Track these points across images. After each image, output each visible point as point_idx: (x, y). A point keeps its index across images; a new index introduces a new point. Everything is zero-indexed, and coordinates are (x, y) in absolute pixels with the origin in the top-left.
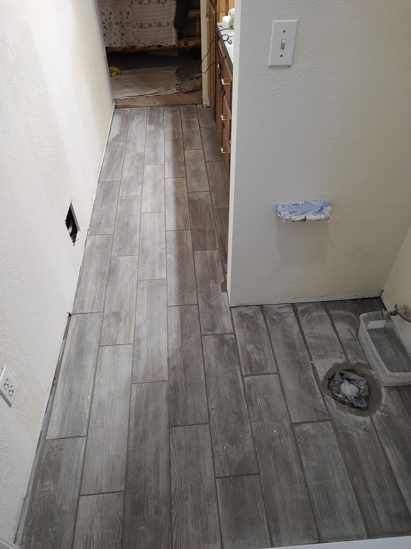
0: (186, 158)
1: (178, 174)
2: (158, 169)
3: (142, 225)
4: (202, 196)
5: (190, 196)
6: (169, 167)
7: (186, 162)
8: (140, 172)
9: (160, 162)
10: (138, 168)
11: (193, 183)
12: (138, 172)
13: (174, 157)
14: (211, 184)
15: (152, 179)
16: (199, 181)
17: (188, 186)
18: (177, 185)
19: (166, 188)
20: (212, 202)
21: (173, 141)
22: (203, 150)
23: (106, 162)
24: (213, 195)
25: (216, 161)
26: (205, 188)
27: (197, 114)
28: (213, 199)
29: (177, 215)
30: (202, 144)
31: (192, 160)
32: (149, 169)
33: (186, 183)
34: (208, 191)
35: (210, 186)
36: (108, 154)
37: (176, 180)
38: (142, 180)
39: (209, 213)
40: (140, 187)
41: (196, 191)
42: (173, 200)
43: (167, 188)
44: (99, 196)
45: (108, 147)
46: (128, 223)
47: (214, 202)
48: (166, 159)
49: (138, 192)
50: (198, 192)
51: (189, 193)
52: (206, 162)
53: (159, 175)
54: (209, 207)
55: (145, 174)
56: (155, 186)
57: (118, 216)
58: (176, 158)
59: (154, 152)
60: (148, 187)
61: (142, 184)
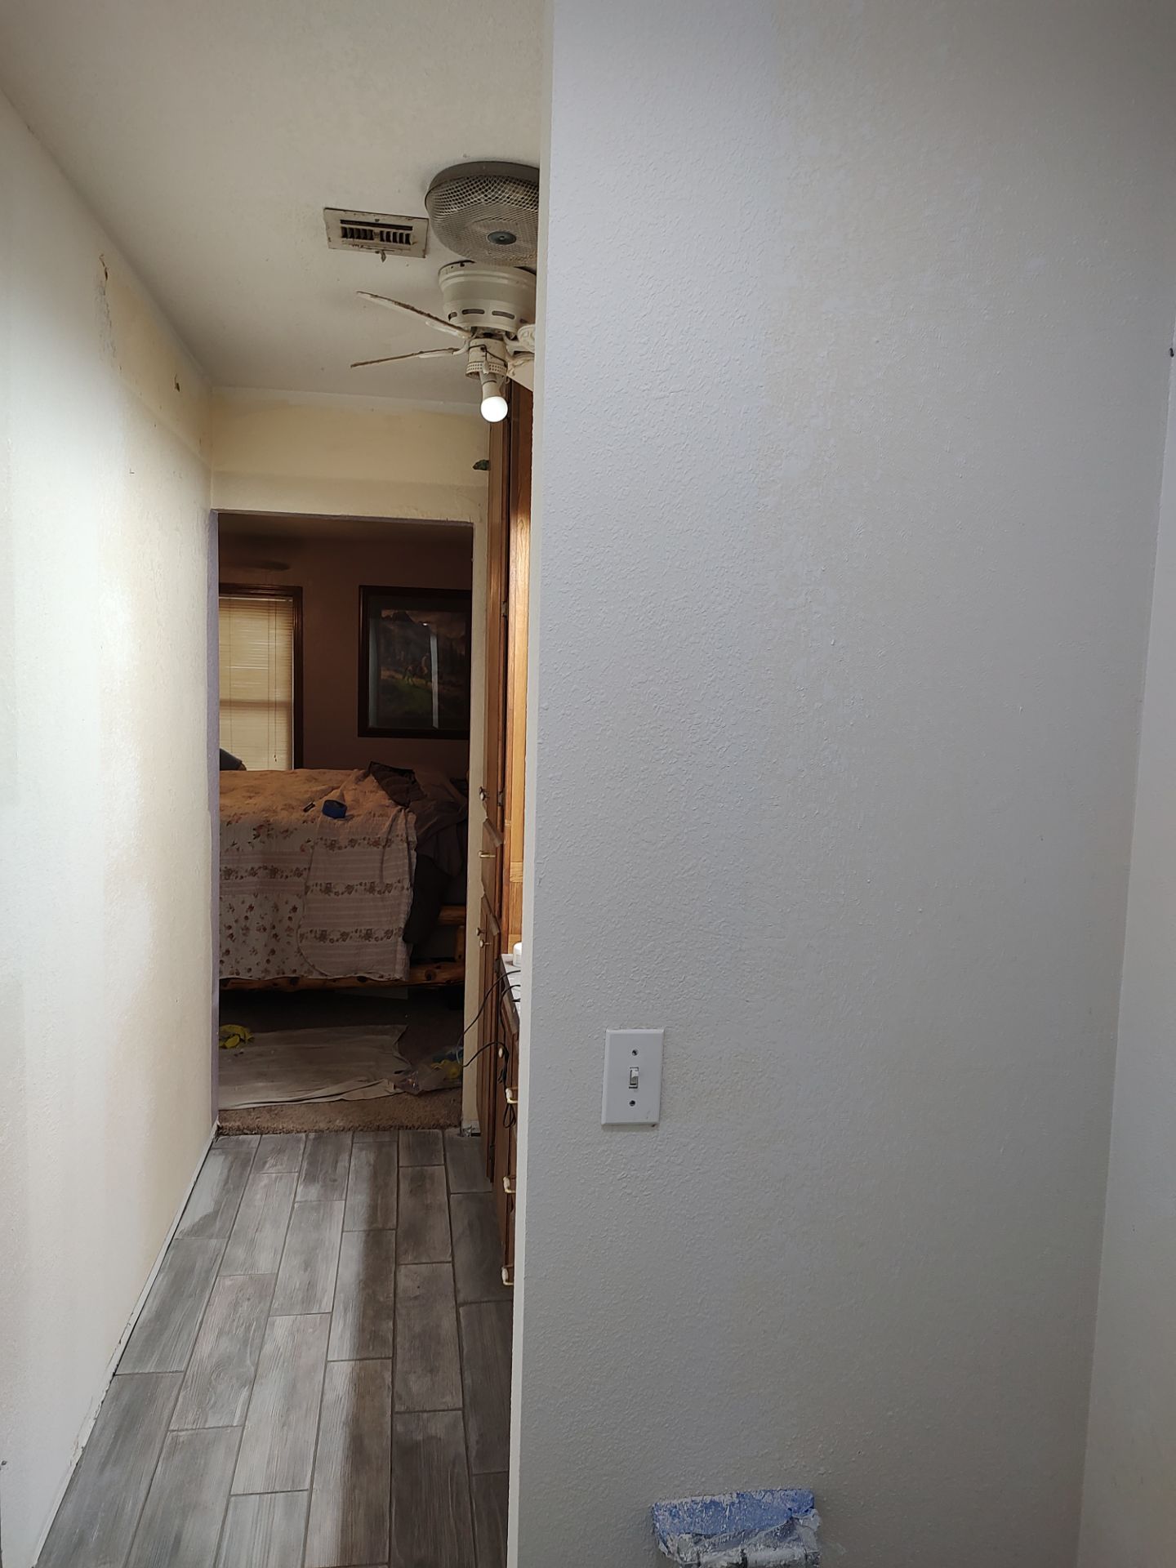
0: (399, 1291)
1: (371, 1348)
2: (311, 1330)
3: (225, 1544)
4: (438, 1426)
5: (399, 1428)
6: (345, 1321)
7: (398, 1305)
8: (253, 1339)
9: (320, 1306)
10: (248, 1329)
11: (413, 1377)
12: (245, 1342)
13: (363, 1289)
14: (468, 1381)
15: (286, 1364)
16: (431, 1371)
17: (395, 1390)
18: (363, 1387)
19: (326, 1398)
20: (467, 1448)
21: (368, 1235)
22: (453, 1266)
23: (153, 1305)
24: (472, 1423)
25: (489, 1301)
26: (448, 1399)
27: (445, 1155)
28: (473, 1438)
29: (350, 1504)
30: (450, 1245)
31: (416, 1298)
32: (282, 1327)
33: (390, 1380)
34: (459, 1409)
35: (466, 1392)
36: (164, 1277)
37: (360, 1369)
38: (253, 1369)
39: (457, 1495)
40: (245, 1393)
41: (421, 1409)
42: (342, 1442)
43: (330, 1397)
44: (103, 1428)
45: (171, 1253)
46: (178, 1540)
47: (473, 1453)
48: (341, 1296)
49: (233, 1414)
50: (425, 1411)
51: (398, 1416)
52: (457, 1306)
53: (309, 1349)
54: (456, 1471)
55: (268, 1348)
56: (291, 1393)
57: (148, 1512)
58: (371, 1291)
59: (306, 1270)
60: (269, 1395)
61: (253, 1383)
